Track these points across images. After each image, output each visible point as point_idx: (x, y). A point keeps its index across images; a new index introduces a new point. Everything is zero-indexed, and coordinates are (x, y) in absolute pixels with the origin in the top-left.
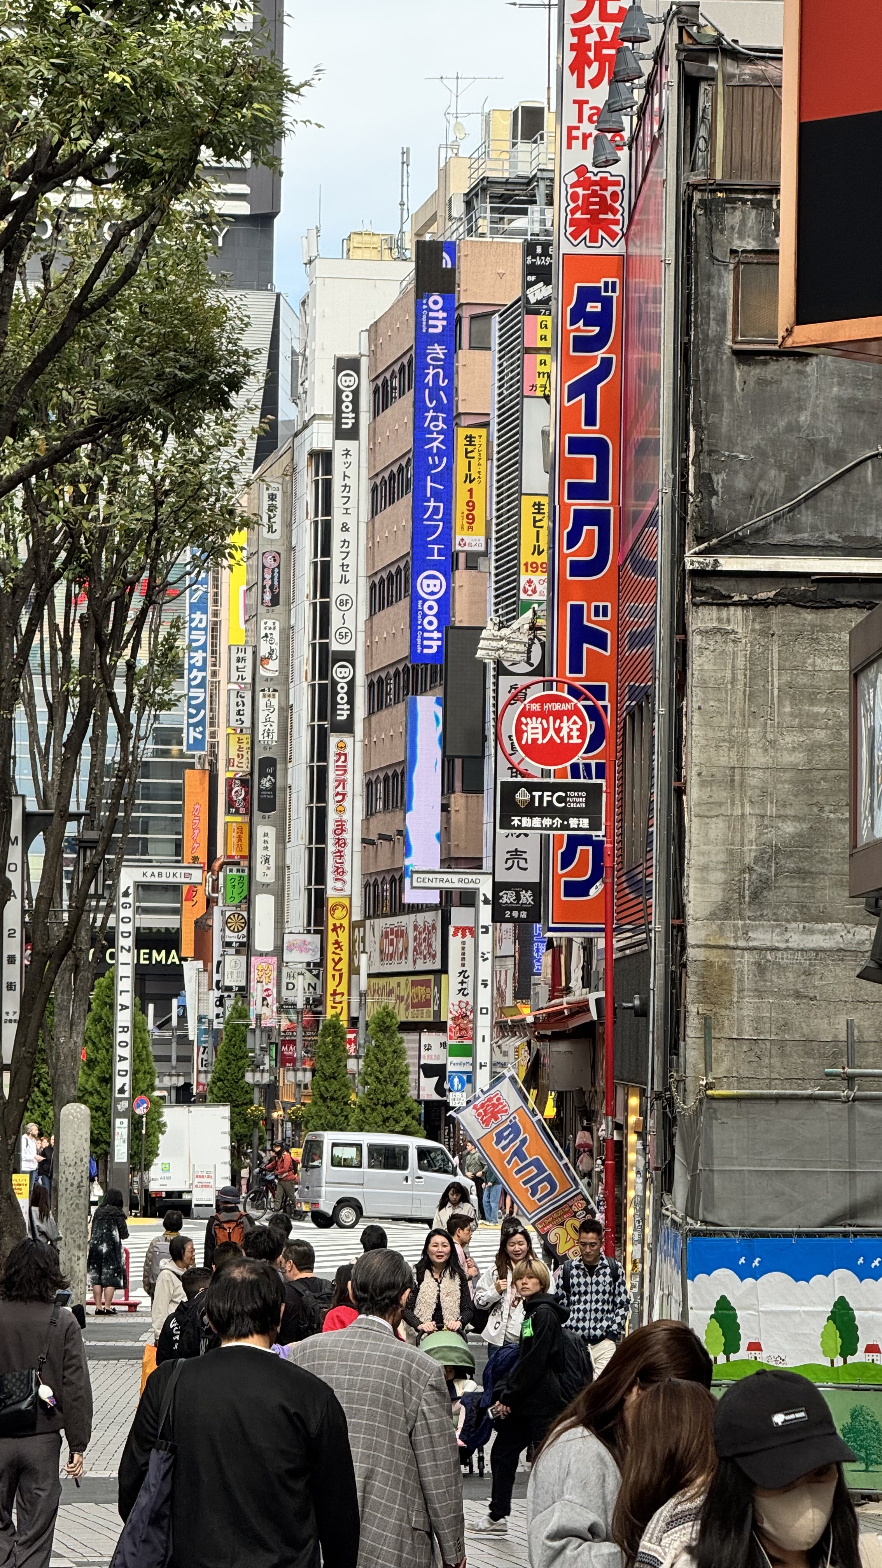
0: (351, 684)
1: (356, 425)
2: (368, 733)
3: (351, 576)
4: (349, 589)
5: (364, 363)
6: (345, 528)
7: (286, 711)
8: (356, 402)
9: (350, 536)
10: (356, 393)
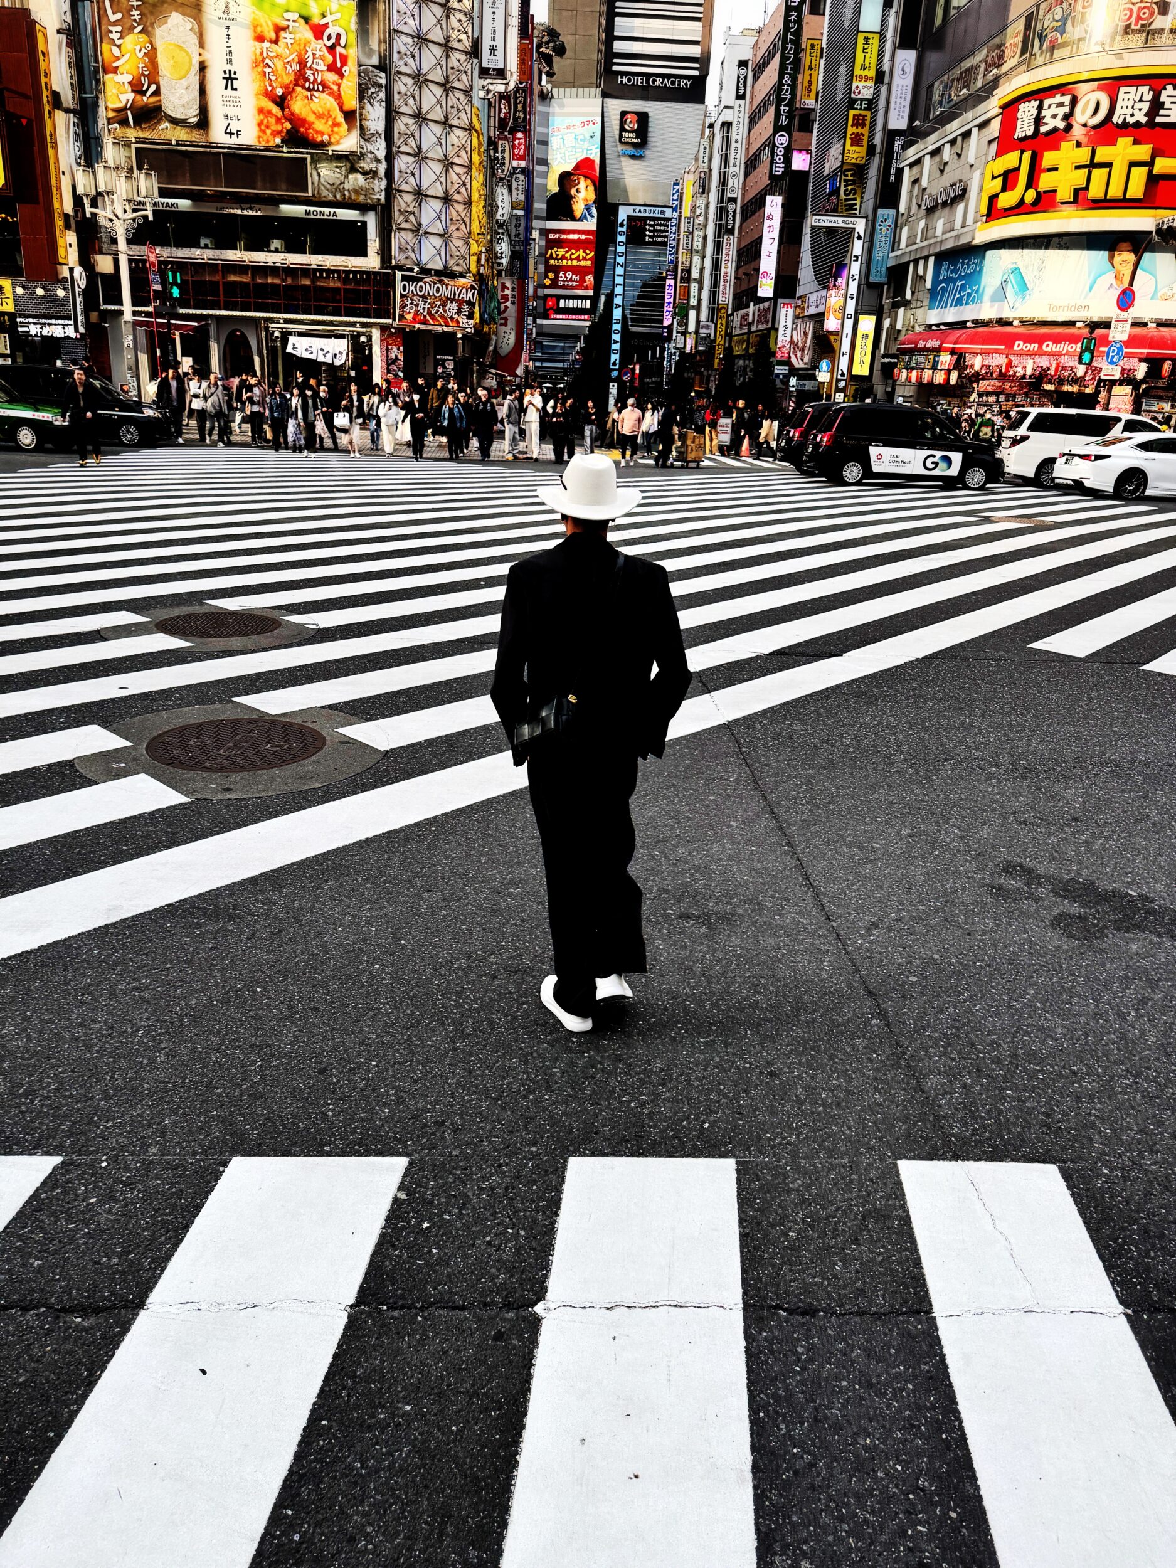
0: (734, 212)
1: (745, 93)
2: (740, 232)
3: (738, 163)
4: (736, 169)
5: (750, 63)
6: (737, 141)
7: (705, 237)
8: (745, 82)
9: (739, 145)
10: (746, 78)
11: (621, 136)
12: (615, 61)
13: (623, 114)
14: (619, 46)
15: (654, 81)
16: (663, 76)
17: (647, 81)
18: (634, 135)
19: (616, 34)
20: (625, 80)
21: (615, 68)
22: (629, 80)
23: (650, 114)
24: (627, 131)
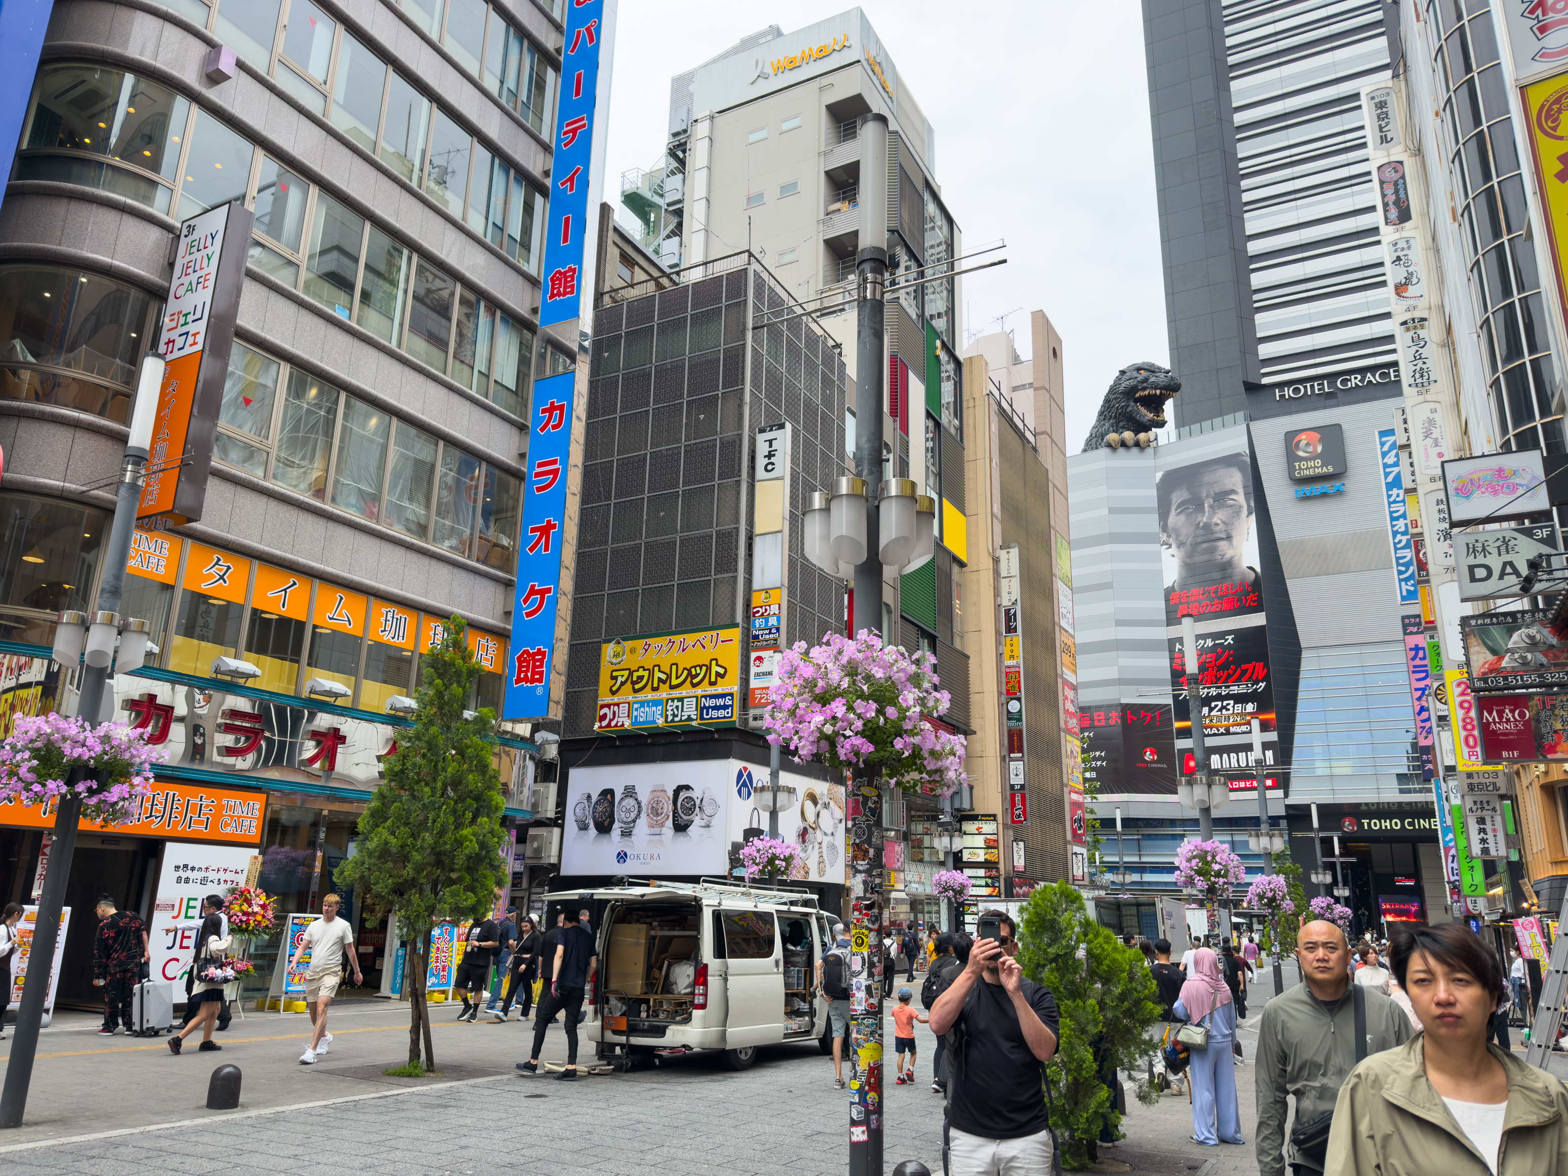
11: (1291, 469)
12: (1264, 371)
13: (1291, 437)
14: (1265, 351)
15: (1344, 382)
16: (1362, 371)
17: (1332, 384)
18: (1318, 462)
19: (1259, 335)
20: (1289, 392)
21: (1265, 381)
22: (1297, 390)
23: (1344, 427)
24: (1301, 459)
